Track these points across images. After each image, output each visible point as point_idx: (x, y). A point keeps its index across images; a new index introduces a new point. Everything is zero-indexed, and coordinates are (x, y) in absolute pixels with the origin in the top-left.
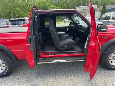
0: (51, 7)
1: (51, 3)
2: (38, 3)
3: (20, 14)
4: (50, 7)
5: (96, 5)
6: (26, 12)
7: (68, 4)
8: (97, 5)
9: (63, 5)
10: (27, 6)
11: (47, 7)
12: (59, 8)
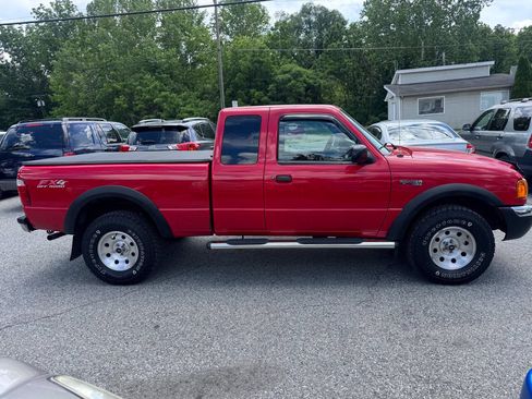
0: (285, 73)
1: (283, 53)
2: (229, 53)
3: (152, 101)
4: (278, 72)
5: (488, 63)
6: (178, 92)
7: (359, 55)
8: (493, 63)
9: (340, 60)
10: (185, 65)
11: (267, 73)
12: (321, 74)
